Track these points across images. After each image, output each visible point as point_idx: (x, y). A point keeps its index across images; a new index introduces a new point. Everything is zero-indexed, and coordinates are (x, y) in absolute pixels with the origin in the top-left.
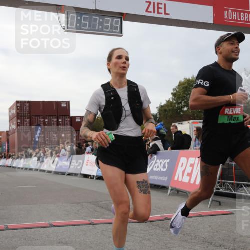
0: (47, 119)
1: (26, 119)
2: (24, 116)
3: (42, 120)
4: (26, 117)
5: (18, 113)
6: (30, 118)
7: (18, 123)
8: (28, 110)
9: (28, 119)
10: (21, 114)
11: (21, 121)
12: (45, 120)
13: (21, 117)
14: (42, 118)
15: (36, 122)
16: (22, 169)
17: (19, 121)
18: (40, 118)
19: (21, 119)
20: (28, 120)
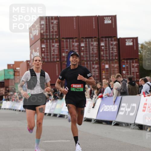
0: (83, 42)
1: (53, 42)
2: (50, 39)
3: (76, 44)
4: (53, 39)
5: (42, 35)
6: (59, 41)
7: (42, 48)
8: (56, 29)
9: (56, 42)
10: (47, 35)
11: (47, 45)
12: (80, 45)
13: (47, 39)
14: (76, 42)
15: (67, 47)
16: (50, 115)
17: (44, 46)
18: (73, 42)
19: (47, 42)
20: (56, 45)
